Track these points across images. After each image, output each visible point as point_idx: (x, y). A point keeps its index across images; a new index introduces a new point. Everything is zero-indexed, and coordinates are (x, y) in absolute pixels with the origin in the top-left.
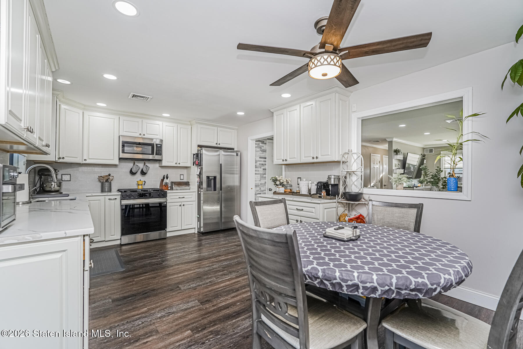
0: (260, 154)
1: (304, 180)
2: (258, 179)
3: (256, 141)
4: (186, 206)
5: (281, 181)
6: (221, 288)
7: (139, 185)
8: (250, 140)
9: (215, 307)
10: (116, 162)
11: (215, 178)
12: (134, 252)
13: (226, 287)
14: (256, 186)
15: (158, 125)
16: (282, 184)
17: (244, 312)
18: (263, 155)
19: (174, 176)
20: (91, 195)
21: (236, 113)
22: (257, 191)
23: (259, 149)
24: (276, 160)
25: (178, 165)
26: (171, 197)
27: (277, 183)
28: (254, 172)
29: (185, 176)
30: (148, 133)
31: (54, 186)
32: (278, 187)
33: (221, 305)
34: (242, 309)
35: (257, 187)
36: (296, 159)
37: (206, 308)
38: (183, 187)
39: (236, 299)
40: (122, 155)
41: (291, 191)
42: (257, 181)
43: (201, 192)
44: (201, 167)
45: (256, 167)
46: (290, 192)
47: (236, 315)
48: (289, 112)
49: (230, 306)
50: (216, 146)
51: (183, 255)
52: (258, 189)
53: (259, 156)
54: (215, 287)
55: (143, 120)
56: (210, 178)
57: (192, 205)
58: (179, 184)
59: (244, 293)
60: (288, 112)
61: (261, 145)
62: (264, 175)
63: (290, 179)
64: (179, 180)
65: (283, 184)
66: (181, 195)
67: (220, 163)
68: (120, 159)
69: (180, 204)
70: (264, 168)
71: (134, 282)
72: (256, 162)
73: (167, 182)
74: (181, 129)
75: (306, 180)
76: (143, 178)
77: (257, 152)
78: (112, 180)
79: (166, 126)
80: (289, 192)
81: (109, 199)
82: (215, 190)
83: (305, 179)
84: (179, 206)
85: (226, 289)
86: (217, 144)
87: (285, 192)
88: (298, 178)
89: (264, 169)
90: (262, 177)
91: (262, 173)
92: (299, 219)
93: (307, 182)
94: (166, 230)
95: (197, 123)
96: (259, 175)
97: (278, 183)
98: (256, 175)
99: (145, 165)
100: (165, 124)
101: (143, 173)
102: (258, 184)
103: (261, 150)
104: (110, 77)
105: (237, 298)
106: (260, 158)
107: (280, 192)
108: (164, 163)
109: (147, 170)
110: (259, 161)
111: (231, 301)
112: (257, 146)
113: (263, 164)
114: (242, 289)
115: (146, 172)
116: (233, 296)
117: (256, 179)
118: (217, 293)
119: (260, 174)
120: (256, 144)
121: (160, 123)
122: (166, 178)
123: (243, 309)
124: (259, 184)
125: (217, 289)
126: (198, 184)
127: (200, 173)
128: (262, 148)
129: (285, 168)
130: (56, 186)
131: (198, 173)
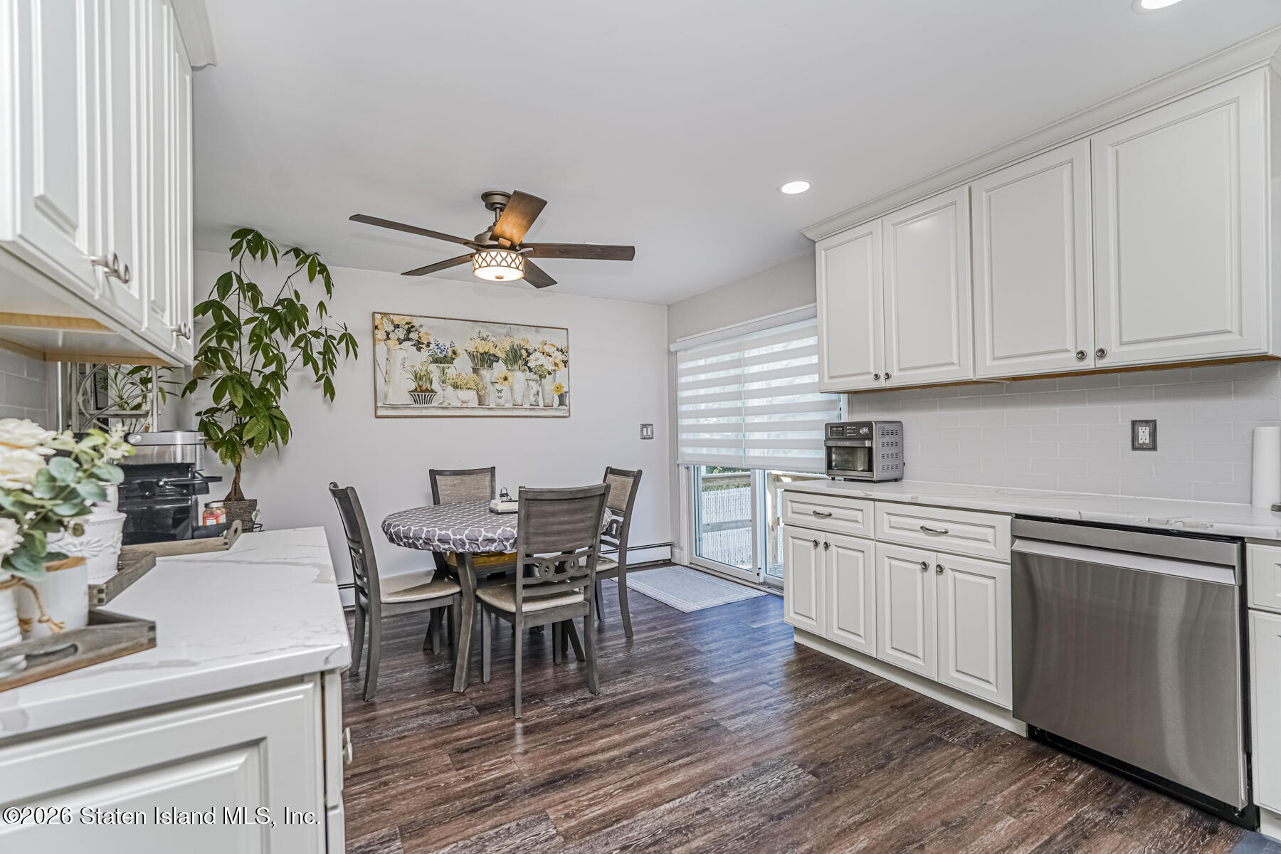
6: (682, 766)
9: (683, 714)
13: (666, 767)
17: (623, 704)
33: (673, 718)
34: (627, 708)
37: (702, 714)
39: (639, 730)
47: (640, 699)
49: (652, 714)
54: (699, 770)
59: (617, 746)
85: (665, 759)
105: (635, 733)
111: (650, 726)
114: (620, 756)
116: (644, 737)
118: (689, 750)
123: (625, 708)
125: (692, 763)
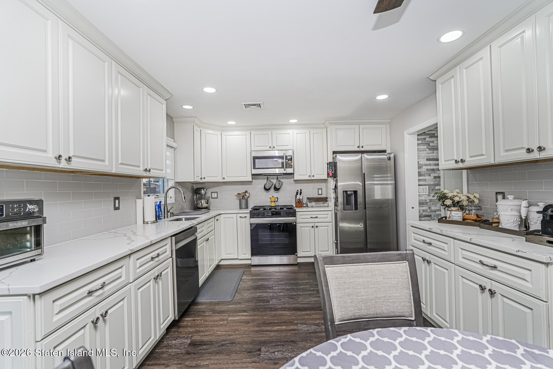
0: (427, 155)
1: (511, 197)
2: (424, 193)
3: (418, 135)
4: (320, 227)
5: (456, 199)
7: (271, 202)
8: (407, 135)
10: (249, 178)
11: (355, 192)
12: (256, 277)
14: (421, 204)
15: (289, 134)
16: (457, 205)
18: (432, 155)
19: (310, 191)
20: (225, 213)
21: (375, 98)
22: (424, 211)
23: (426, 147)
24: (443, 163)
25: (313, 178)
26: (301, 216)
27: (445, 203)
28: (417, 183)
29: (324, 190)
30: (277, 145)
31: (203, 203)
32: (450, 209)
35: (424, 205)
36: (485, 157)
38: (321, 204)
40: (255, 172)
41: (478, 219)
42: (424, 196)
43: (338, 211)
44: (336, 178)
45: (420, 174)
46: (475, 221)
48: (466, 68)
50: (358, 149)
51: (299, 295)
52: (425, 208)
53: (425, 157)
55: (272, 131)
56: (348, 193)
57: (327, 227)
58: (317, 200)
60: (464, 70)
61: (428, 139)
62: (436, 186)
63: (477, 196)
64: (316, 196)
65: (460, 204)
66: (314, 214)
67: (363, 173)
68: (253, 175)
69: (313, 224)
70: (436, 175)
71: (225, 322)
72: (419, 167)
73: (300, 198)
74: (314, 134)
75: (514, 198)
76: (276, 195)
77: (421, 152)
78: (248, 197)
79: (297, 134)
80: (473, 220)
81: (240, 217)
82: (356, 208)
83: (513, 196)
84: (311, 227)
86: (358, 147)
87: (464, 219)
88: (497, 193)
89: (435, 177)
90: (433, 190)
91: (432, 183)
92: (488, 285)
93: (517, 202)
94: (297, 255)
95: (330, 124)
96: (427, 187)
97: (448, 202)
98: (421, 187)
99: (278, 180)
100: (295, 131)
101: (277, 189)
102: (426, 200)
103: (429, 147)
104: (210, 90)
106: (427, 160)
107: (454, 219)
108: (296, 177)
109: (281, 185)
110: (426, 165)
112: (420, 142)
113: (433, 170)
115: (278, 188)
117: (421, 194)
119: (429, 185)
120: (418, 140)
121: (290, 131)
122: (299, 194)
124: (428, 201)
126: (334, 201)
127: (335, 186)
128: (430, 145)
129: (468, 174)
130: (205, 203)
131: (334, 187)
